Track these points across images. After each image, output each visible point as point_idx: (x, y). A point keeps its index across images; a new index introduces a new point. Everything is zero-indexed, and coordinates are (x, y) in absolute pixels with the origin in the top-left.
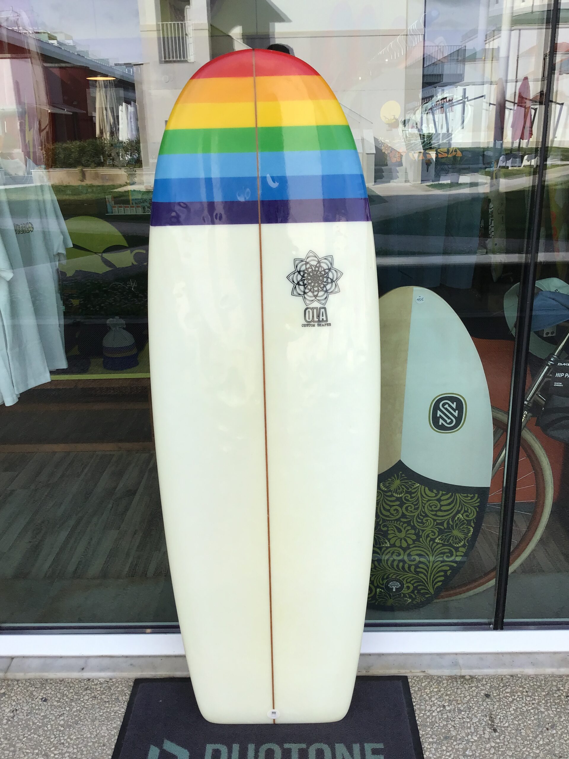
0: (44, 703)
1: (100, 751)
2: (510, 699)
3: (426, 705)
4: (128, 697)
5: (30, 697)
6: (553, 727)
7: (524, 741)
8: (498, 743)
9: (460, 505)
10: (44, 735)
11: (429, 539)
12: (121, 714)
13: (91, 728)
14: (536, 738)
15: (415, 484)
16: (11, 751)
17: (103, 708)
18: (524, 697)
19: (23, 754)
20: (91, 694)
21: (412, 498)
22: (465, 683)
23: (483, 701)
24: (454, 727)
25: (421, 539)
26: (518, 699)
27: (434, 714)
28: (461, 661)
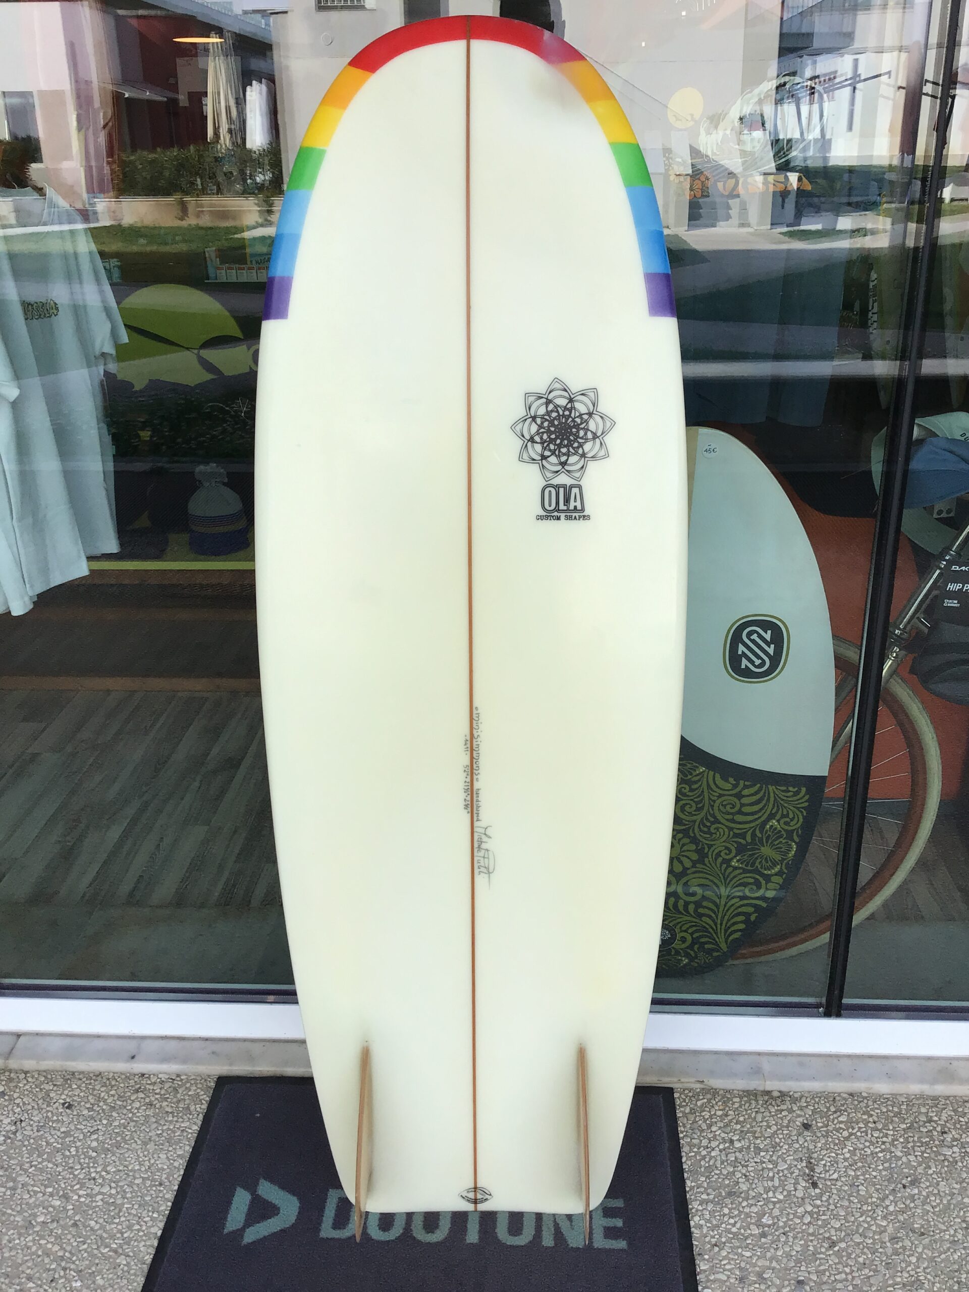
0: (67, 1110)
1: (153, 1193)
2: (845, 1134)
3: (702, 1138)
4: (205, 1106)
5: (44, 1100)
6: (915, 1182)
7: (862, 1205)
8: (818, 1207)
9: (774, 805)
10: (64, 1164)
11: (720, 859)
12: (192, 1133)
13: (141, 1155)
14: (883, 1200)
15: (697, 767)
16: (10, 1188)
17: (162, 1122)
18: (869, 1132)
19: (28, 1192)
20: (144, 1099)
21: (691, 790)
22: (771, 1104)
23: (799, 1135)
24: (746, 1176)
25: (706, 859)
26: (859, 1134)
27: (713, 1154)
28: (766, 1066)
